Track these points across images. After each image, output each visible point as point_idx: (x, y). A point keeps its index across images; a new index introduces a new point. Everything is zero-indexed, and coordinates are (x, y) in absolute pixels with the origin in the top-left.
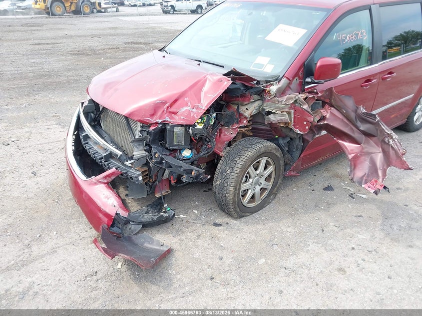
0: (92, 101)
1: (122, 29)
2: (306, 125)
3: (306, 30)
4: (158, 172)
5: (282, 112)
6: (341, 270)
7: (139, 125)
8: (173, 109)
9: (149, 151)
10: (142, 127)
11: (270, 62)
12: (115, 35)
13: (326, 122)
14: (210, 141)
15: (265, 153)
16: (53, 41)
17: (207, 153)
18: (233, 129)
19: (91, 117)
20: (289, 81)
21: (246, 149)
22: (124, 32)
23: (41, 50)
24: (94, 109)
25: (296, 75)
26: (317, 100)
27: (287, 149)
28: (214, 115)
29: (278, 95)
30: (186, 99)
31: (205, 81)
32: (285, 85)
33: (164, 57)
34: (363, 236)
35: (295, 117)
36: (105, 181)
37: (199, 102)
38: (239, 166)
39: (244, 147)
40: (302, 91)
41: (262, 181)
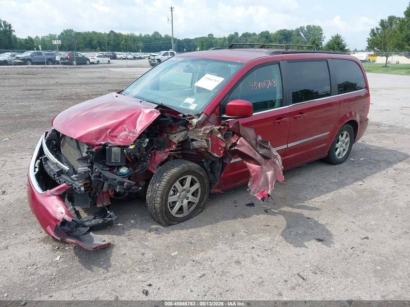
0: (54, 131)
1: (110, 78)
2: (221, 150)
3: (224, 79)
4: (98, 184)
5: (202, 139)
6: (238, 262)
7: (86, 147)
8: (114, 134)
9: (91, 167)
10: (88, 149)
11: (194, 102)
12: (101, 83)
13: (236, 148)
14: (145, 162)
15: (189, 171)
16: (44, 88)
17: (141, 171)
18: (165, 152)
19: (53, 144)
20: (207, 116)
21: (173, 167)
22: (111, 81)
23: (31, 95)
24: (56, 137)
25: (213, 112)
26: (228, 131)
27: (210, 170)
28: (147, 140)
29: (198, 127)
30: (124, 126)
31: (140, 112)
32: (204, 119)
33: (117, 96)
34: (265, 239)
35: (212, 144)
36: (57, 194)
37: (135, 128)
38: (166, 180)
39: (172, 166)
40: (219, 123)
41: (189, 195)
